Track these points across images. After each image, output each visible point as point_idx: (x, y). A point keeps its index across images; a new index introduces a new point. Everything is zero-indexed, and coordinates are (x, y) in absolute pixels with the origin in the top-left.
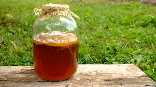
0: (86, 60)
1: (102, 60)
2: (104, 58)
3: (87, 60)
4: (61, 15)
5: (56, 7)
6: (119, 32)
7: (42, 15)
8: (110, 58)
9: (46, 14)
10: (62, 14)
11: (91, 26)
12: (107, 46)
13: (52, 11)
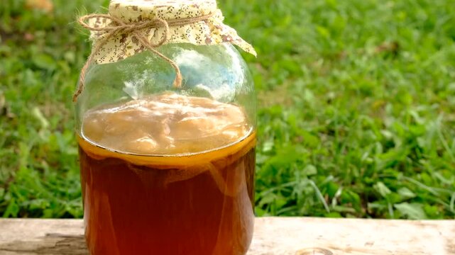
0: (299, 192)
1: (359, 194)
2: (371, 185)
3: (304, 193)
4: (182, 41)
5: (160, 9)
6: (441, 72)
7: (107, 41)
8: (394, 183)
9: (124, 36)
10: (183, 36)
11: (333, 43)
12: (388, 134)
13: (147, 26)
